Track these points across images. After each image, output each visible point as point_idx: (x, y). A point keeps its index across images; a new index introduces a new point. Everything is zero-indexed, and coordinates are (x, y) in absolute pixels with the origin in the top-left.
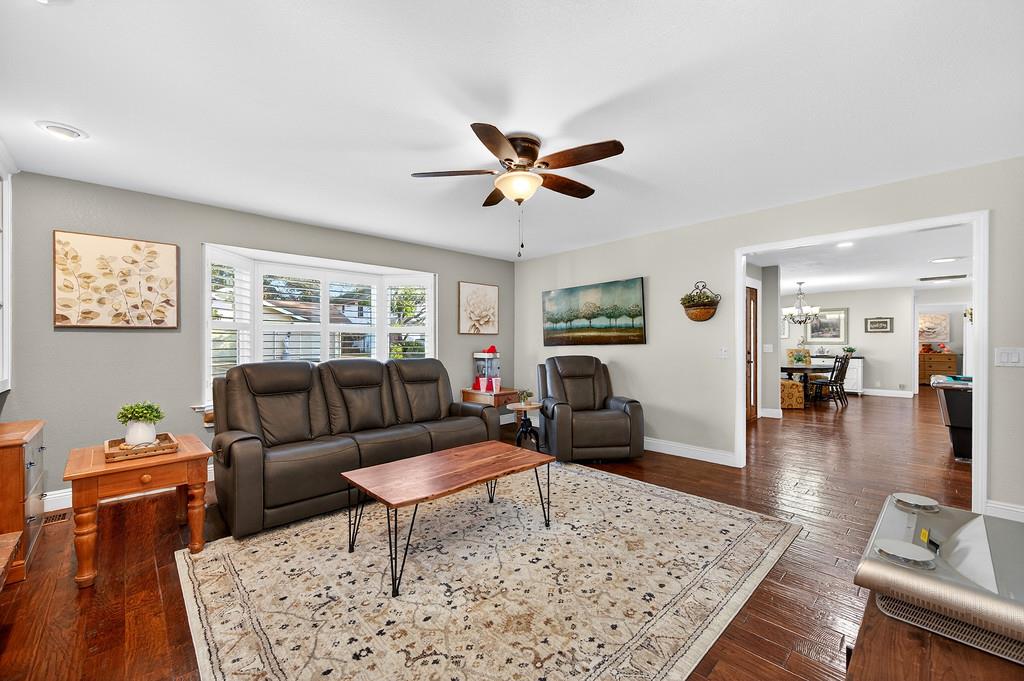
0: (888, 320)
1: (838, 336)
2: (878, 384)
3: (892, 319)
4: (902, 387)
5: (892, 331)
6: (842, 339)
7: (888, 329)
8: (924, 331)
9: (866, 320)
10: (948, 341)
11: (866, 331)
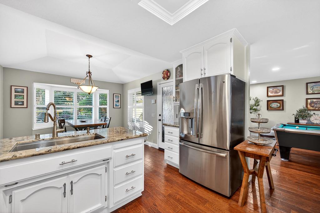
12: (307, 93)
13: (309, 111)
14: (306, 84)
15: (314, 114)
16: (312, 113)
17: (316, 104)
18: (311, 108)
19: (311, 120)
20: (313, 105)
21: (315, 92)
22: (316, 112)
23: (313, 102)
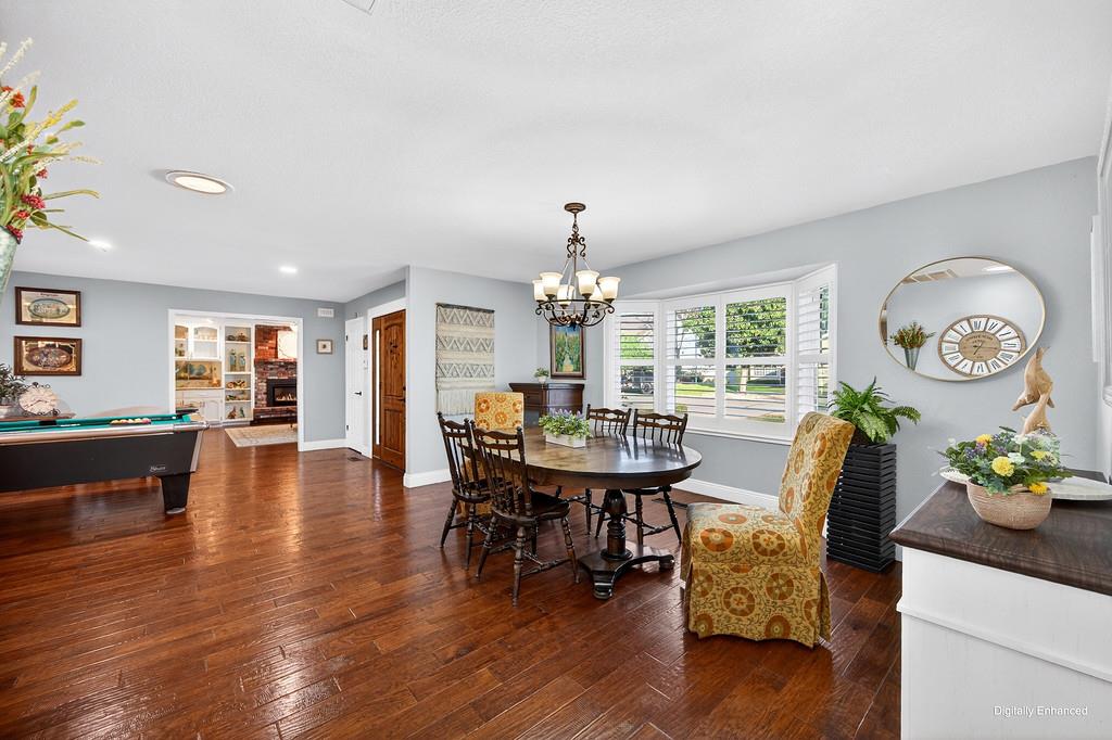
12: (19, 321)
13: (19, 377)
14: (14, 291)
15: (35, 384)
16: (29, 381)
17: (46, 356)
18: (32, 368)
19: (22, 405)
20: (36, 358)
21: (44, 320)
22: (41, 380)
23: (37, 348)
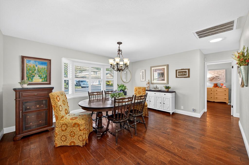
0: (187, 70)
1: (164, 80)
2: (182, 107)
3: (189, 70)
4: (194, 110)
5: (189, 77)
6: (165, 82)
7: (187, 76)
8: (214, 78)
9: (176, 70)
10: (225, 82)
11: (176, 77)
